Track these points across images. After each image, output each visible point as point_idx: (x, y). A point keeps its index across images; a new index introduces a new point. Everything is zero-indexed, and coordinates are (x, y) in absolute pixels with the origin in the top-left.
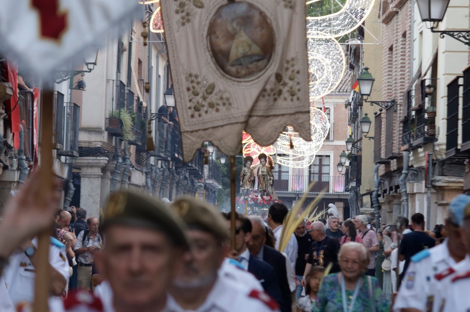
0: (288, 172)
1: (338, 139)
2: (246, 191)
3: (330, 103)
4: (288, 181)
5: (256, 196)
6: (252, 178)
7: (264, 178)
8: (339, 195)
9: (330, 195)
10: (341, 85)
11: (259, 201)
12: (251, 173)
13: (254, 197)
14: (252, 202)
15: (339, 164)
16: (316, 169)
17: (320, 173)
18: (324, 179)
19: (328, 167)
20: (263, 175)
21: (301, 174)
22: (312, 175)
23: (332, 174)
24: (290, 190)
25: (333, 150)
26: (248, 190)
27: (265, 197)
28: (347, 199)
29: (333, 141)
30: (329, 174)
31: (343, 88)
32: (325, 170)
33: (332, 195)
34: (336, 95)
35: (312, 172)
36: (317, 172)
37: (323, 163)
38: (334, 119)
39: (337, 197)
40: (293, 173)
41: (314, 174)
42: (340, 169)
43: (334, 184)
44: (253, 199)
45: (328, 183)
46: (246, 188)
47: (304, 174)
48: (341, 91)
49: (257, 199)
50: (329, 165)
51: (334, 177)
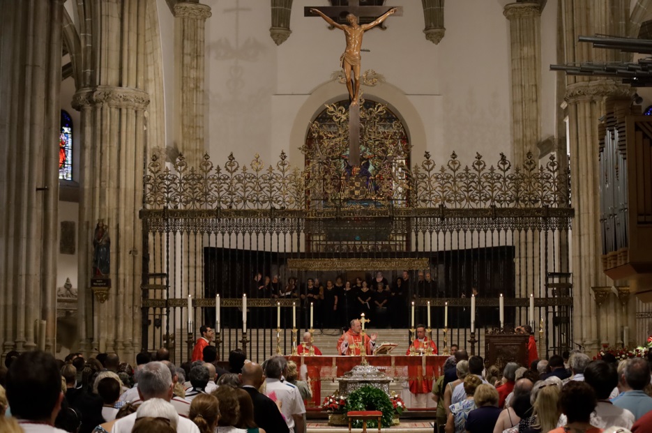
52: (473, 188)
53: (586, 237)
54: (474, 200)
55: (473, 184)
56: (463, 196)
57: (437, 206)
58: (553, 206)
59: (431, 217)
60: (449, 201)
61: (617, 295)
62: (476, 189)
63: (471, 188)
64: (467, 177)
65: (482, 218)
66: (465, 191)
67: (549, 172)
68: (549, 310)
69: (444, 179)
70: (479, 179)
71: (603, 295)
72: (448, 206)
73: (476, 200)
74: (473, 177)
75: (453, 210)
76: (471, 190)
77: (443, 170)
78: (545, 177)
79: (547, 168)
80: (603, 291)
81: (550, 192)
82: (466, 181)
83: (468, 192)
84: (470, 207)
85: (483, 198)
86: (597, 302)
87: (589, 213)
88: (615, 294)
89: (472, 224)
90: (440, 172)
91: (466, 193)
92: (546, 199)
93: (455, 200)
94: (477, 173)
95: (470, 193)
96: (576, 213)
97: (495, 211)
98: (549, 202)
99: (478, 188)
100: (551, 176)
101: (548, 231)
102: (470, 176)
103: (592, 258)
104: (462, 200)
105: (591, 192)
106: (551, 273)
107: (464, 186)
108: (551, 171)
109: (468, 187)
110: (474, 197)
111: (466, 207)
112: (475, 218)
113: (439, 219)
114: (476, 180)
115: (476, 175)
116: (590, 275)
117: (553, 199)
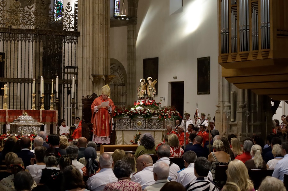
2: (140, 98)
7: (150, 91)
11: (146, 103)
20: (150, 89)
52: (27, 18)
53: (88, 47)
54: (27, 25)
55: (27, 16)
56: (21, 22)
57: (7, 27)
58: (68, 30)
59: (4, 33)
60: (14, 24)
61: (104, 79)
62: (28, 19)
63: (26, 18)
64: (24, 11)
65: (31, 34)
66: (22, 19)
67: (67, 12)
68: (65, 86)
69: (11, 12)
70: (30, 13)
71: (99, 79)
72: (14, 27)
73: (28, 24)
74: (27, 12)
75: (16, 29)
76: (26, 19)
77: (11, 7)
78: (65, 14)
79: (66, 9)
80: (99, 77)
81: (67, 22)
82: (23, 14)
83: (24, 20)
84: (25, 28)
85: (32, 23)
86: (93, 83)
87: (90, 35)
88: (103, 79)
89: (25, 38)
90: (9, 8)
91: (23, 20)
92: (65, 26)
93: (17, 24)
94: (29, 10)
95: (25, 20)
96: (81, 34)
97: (38, 31)
98: (66, 27)
99: (29, 18)
100: (68, 14)
101: (65, 43)
102: (25, 11)
103: (91, 59)
104: (21, 24)
105: (91, 23)
106: (66, 66)
107: (22, 17)
108: (68, 11)
109: (24, 18)
110: (27, 23)
111: (23, 28)
112: (27, 34)
113: (8, 34)
114: (28, 13)
115: (28, 11)
116: (89, 68)
117: (68, 27)
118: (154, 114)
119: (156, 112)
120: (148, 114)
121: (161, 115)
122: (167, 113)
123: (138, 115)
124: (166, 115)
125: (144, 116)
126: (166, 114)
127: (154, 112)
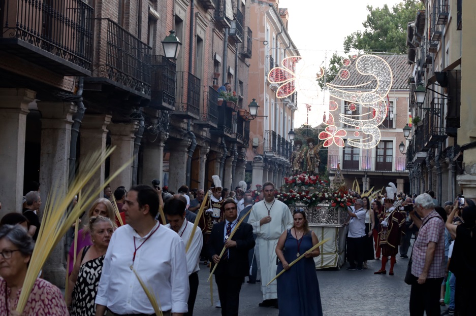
0: (359, 154)
1: (399, 127)
2: (295, 171)
3: (393, 97)
4: (358, 161)
5: (303, 176)
6: (301, 160)
7: (312, 160)
8: (400, 173)
9: (393, 173)
10: (402, 83)
11: (306, 181)
12: (300, 156)
13: (302, 177)
14: (300, 182)
15: (401, 144)
16: (381, 152)
17: (385, 156)
18: (388, 160)
19: (391, 150)
20: (311, 157)
21: (369, 156)
22: (378, 157)
23: (394, 156)
24: (360, 169)
25: (395, 136)
26: (297, 171)
27: (312, 177)
28: (408, 177)
29: (396, 129)
30: (392, 156)
31: (403, 86)
32: (389, 152)
33: (395, 173)
34: (396, 91)
35: (378, 154)
36: (383, 154)
37: (387, 147)
38: (397, 110)
39: (398, 175)
40: (363, 155)
41: (380, 155)
42: (402, 149)
43: (396, 163)
44: (300, 178)
45: (391, 164)
46: (295, 169)
47: (372, 156)
48: (402, 87)
49: (305, 179)
50: (392, 149)
51: (396, 158)
118: (323, 199)
119: (326, 196)
120: (314, 199)
121: (336, 201)
122: (345, 198)
123: (297, 200)
124: (343, 202)
125: (306, 202)
126: (342, 200)
127: (324, 195)
